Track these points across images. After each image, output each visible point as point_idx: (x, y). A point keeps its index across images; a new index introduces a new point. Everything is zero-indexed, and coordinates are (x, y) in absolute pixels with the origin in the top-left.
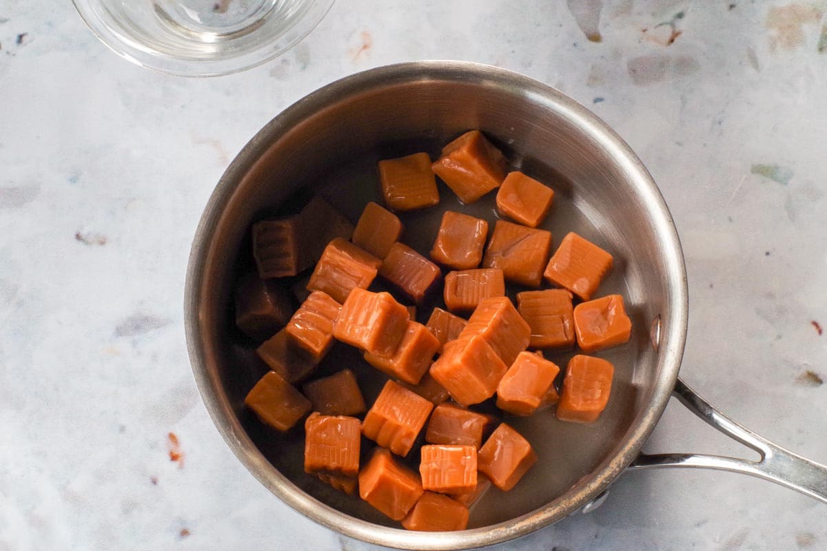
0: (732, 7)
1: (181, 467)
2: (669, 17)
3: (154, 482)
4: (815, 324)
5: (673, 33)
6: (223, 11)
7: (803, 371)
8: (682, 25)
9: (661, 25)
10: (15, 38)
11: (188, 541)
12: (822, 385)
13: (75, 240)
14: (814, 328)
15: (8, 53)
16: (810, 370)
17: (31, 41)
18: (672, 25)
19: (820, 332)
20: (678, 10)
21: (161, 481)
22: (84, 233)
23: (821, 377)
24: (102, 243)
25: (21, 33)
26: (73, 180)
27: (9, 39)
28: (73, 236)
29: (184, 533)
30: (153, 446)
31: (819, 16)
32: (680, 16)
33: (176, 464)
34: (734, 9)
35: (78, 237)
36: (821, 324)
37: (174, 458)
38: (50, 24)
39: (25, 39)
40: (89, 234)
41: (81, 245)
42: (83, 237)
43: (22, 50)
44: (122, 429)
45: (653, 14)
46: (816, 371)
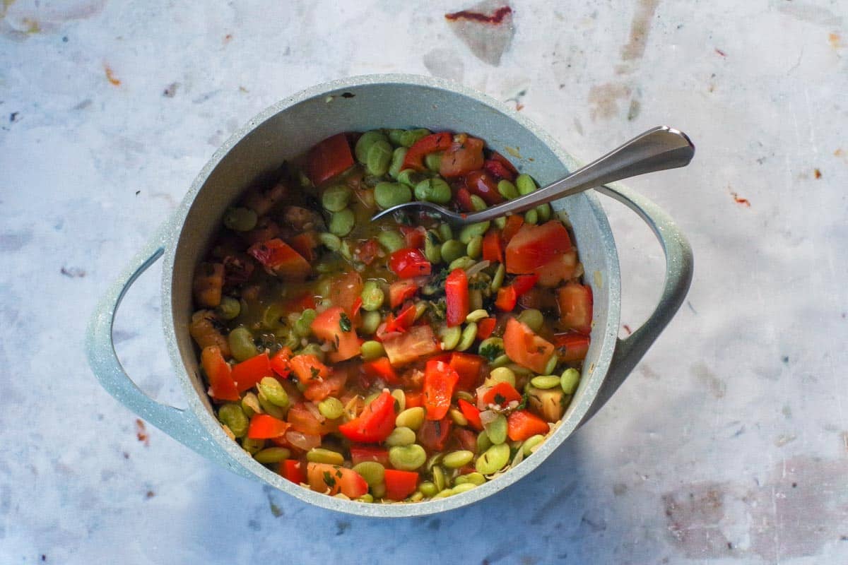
0: (562, 86)
1: (147, 445)
2: (514, 95)
3: (127, 456)
4: (627, 328)
5: (518, 105)
6: (172, 96)
8: (524, 101)
9: (508, 101)
10: (9, 116)
11: (153, 501)
13: (61, 274)
14: (625, 331)
15: (4, 129)
17: (22, 118)
18: (517, 101)
20: (520, 90)
21: (132, 455)
22: (68, 268)
24: (82, 275)
25: (14, 111)
26: (58, 227)
27: (4, 117)
28: (59, 271)
29: (150, 494)
30: (125, 430)
31: (628, 93)
32: (522, 94)
33: (142, 443)
34: (563, 88)
35: (63, 271)
36: (631, 327)
37: (141, 438)
38: (36, 105)
39: (17, 117)
40: (72, 268)
41: (66, 278)
42: (67, 271)
43: (15, 126)
44: (101, 417)
45: (502, 93)
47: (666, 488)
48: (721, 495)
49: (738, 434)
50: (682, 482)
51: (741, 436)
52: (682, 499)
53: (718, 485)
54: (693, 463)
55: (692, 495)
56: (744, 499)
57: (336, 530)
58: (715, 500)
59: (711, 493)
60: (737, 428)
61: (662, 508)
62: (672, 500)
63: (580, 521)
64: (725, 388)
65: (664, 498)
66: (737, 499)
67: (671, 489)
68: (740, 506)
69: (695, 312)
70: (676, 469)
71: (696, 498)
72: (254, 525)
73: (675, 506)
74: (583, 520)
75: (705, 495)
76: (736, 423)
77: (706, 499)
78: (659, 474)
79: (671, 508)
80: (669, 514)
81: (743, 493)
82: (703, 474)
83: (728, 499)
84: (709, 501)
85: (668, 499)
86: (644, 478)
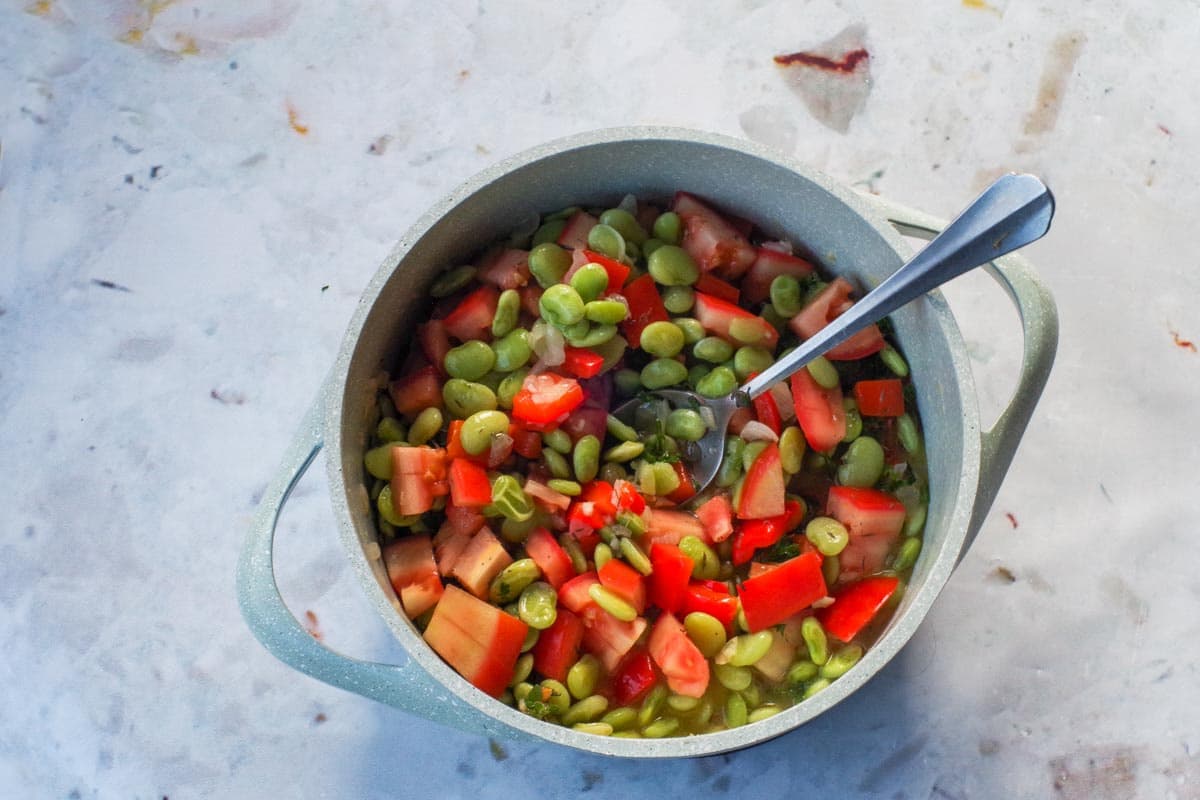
0: (936, 167)
2: (866, 176)
4: (1011, 517)
6: (380, 153)
7: (995, 567)
8: (880, 184)
9: (857, 184)
10: (149, 171)
11: (323, 728)
12: (1014, 583)
13: (212, 399)
14: (1008, 521)
15: (140, 187)
16: (1003, 566)
17: (166, 175)
19: (1015, 525)
20: (876, 170)
22: (220, 390)
23: (1013, 575)
24: (240, 402)
25: (156, 165)
26: (210, 332)
27: (141, 172)
28: (209, 395)
29: (321, 718)
32: (879, 175)
34: (938, 170)
35: (214, 395)
36: (1018, 518)
38: (187, 157)
39: (160, 172)
40: (226, 392)
41: (217, 404)
42: (219, 395)
43: (157, 185)
45: (850, 172)
46: (1009, 567)
47: (1055, 748)
48: (1134, 765)
49: (1162, 677)
50: (1079, 742)
51: (1166, 681)
52: (1078, 766)
53: (1130, 750)
54: (1097, 716)
55: (1092, 762)
56: (1166, 772)
57: (582, 784)
58: (1125, 770)
59: (1120, 761)
60: (1162, 669)
61: (1049, 779)
62: (1063, 767)
63: (930, 790)
64: (1148, 611)
65: (1052, 764)
66: (1156, 771)
67: (1062, 753)
68: (1160, 781)
69: (1110, 501)
70: (1072, 723)
71: (1099, 765)
72: (465, 769)
73: (1068, 776)
74: (935, 789)
75: (1111, 762)
76: (1161, 661)
77: (1112, 768)
78: (1047, 730)
79: (1061, 778)
80: (1058, 787)
81: (1165, 763)
82: (1112, 732)
83: (1143, 771)
84: (1117, 772)
85: (1058, 765)
86: (1025, 734)
